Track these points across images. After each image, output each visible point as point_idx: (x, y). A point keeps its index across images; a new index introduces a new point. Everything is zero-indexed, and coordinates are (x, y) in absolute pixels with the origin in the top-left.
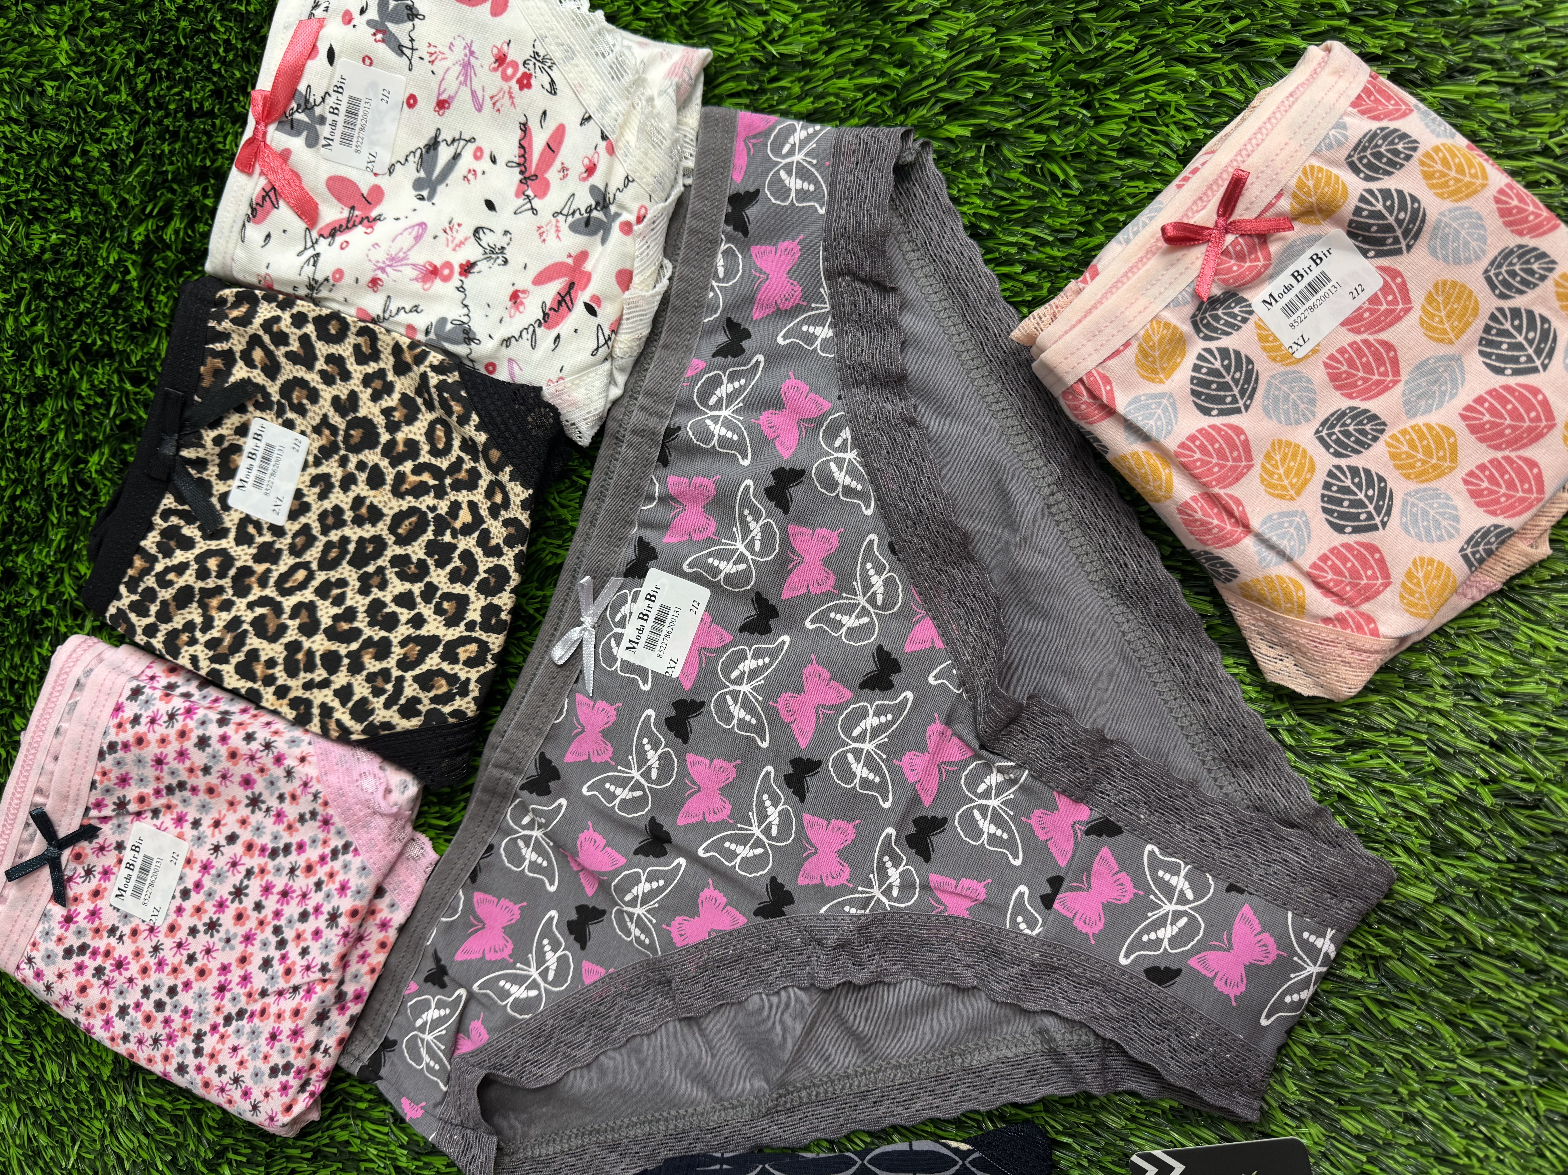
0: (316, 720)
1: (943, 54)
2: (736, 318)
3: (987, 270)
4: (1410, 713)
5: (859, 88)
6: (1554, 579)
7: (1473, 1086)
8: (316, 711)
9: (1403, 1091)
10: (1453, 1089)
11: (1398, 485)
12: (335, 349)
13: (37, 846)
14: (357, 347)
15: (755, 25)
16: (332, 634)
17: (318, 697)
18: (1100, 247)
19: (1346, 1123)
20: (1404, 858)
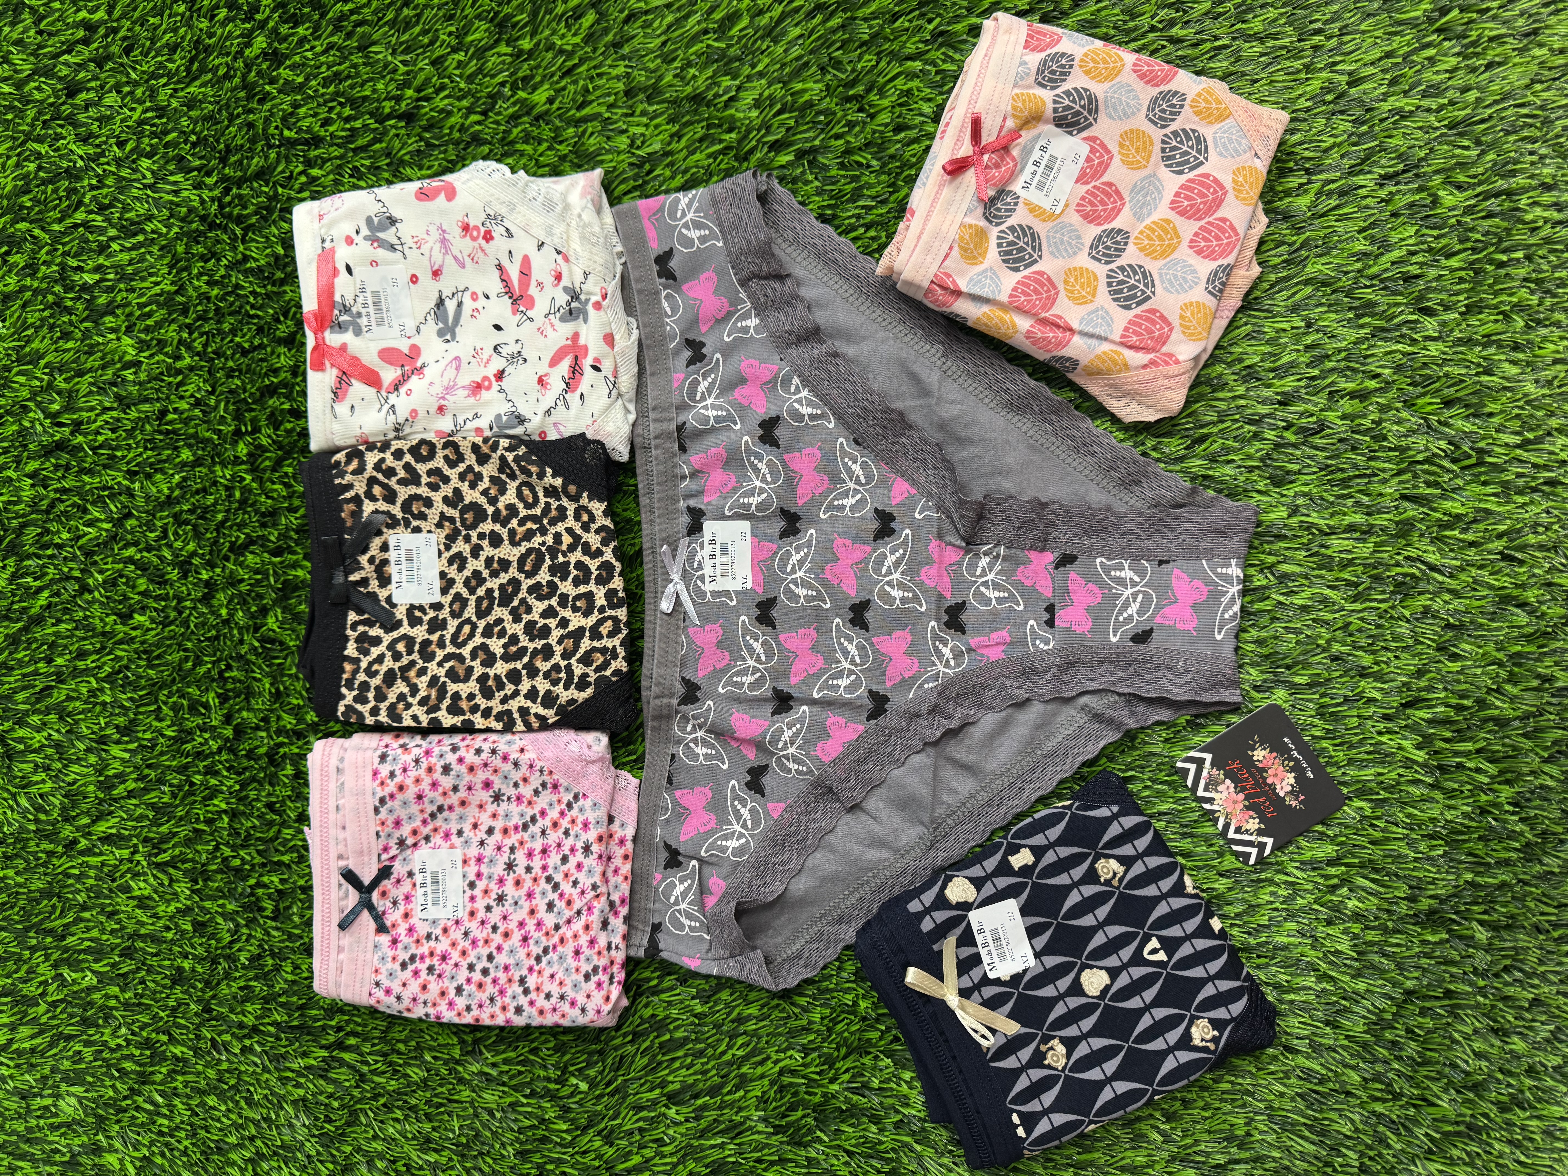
0: (519, 722)
1: (755, 113)
2: (691, 337)
3: (842, 239)
4: (1223, 405)
5: (709, 156)
6: (1272, 286)
7: (1361, 619)
8: (516, 715)
9: (1321, 642)
10: (1352, 628)
11: (1152, 266)
12: (431, 465)
13: (353, 897)
14: (446, 458)
15: (623, 142)
16: (506, 658)
17: (514, 705)
18: (907, 196)
19: (1298, 679)
20: (1259, 497)
